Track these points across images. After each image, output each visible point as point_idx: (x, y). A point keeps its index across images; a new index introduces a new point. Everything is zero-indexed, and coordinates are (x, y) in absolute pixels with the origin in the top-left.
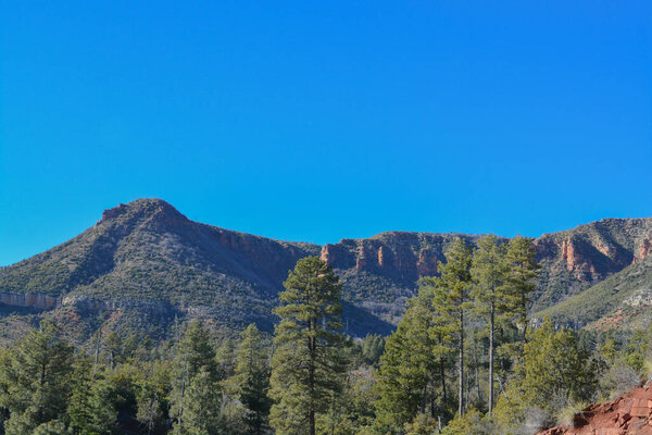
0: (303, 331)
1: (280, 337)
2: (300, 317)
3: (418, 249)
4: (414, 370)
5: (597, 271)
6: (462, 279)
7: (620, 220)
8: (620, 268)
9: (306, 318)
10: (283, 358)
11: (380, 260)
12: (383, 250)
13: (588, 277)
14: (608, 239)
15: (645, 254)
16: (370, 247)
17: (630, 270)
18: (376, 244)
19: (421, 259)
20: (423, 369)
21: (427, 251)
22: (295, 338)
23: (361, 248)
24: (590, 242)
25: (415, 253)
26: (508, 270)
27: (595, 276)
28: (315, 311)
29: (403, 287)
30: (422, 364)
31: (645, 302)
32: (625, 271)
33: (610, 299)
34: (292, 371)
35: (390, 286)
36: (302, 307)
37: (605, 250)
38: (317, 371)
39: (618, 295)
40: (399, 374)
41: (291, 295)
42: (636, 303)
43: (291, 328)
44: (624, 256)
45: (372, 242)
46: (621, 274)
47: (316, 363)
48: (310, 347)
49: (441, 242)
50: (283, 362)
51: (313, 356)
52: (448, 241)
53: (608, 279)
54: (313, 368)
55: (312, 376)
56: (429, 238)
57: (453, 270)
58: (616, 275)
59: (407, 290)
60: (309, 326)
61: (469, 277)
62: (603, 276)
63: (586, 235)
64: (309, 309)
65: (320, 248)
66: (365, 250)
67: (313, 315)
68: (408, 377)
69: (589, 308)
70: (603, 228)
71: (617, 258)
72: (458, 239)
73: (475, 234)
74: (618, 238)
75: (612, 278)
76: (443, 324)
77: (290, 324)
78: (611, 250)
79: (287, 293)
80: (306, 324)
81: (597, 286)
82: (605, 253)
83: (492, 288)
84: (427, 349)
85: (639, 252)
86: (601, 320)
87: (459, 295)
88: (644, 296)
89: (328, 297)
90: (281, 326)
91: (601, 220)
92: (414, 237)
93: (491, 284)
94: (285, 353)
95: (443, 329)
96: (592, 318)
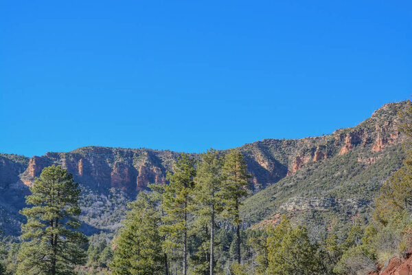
0: (47, 229)
1: (27, 234)
2: (44, 218)
3: (112, 162)
4: (142, 262)
5: (259, 182)
6: (186, 186)
7: (278, 141)
8: (277, 179)
9: (50, 218)
10: (29, 253)
11: (80, 171)
12: (83, 162)
13: (251, 186)
14: (268, 156)
15: (297, 168)
16: (72, 159)
17: (285, 181)
18: (77, 157)
19: (115, 170)
20: (151, 261)
21: (120, 164)
22: (40, 236)
23: (63, 160)
24: (254, 158)
25: (110, 165)
26: (225, 179)
27: (257, 186)
28: (57, 212)
29: (99, 193)
30: (150, 257)
31: (297, 207)
32: (281, 182)
33: (269, 205)
34: (37, 263)
35: (88, 193)
36: (46, 208)
37: (265, 165)
38: (57, 263)
39: (275, 201)
40: (130, 265)
41: (37, 198)
42: (290, 208)
43: (36, 226)
44: (281, 170)
45: (73, 155)
46: (278, 185)
47: (58, 257)
48: (52, 243)
49: (132, 156)
50: (29, 256)
51: (55, 251)
52: (137, 155)
53: (267, 188)
54: (54, 261)
55: (54, 267)
56: (121, 152)
57: (180, 179)
58: (274, 185)
59: (103, 196)
60: (52, 225)
61: (193, 184)
62: (263, 186)
63: (250, 153)
64: (52, 211)
65: (27, 159)
66: (68, 162)
67: (56, 216)
68: (138, 268)
69: (253, 212)
70: (263, 147)
71: (274, 171)
72: (146, 154)
73: (160, 150)
74: (275, 155)
75: (270, 187)
76: (170, 223)
77: (36, 223)
78: (270, 165)
79: (33, 197)
80: (49, 223)
81: (259, 194)
82: (265, 167)
83: (213, 194)
84: (154, 244)
85: (293, 167)
86: (263, 222)
87: (184, 199)
88: (297, 202)
89: (68, 200)
90: (28, 225)
91: (262, 140)
92: (108, 152)
93: (212, 190)
94: (31, 248)
95: (171, 227)
96: (255, 220)
